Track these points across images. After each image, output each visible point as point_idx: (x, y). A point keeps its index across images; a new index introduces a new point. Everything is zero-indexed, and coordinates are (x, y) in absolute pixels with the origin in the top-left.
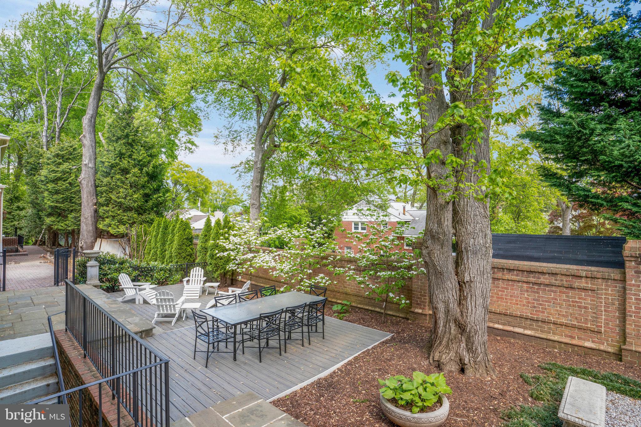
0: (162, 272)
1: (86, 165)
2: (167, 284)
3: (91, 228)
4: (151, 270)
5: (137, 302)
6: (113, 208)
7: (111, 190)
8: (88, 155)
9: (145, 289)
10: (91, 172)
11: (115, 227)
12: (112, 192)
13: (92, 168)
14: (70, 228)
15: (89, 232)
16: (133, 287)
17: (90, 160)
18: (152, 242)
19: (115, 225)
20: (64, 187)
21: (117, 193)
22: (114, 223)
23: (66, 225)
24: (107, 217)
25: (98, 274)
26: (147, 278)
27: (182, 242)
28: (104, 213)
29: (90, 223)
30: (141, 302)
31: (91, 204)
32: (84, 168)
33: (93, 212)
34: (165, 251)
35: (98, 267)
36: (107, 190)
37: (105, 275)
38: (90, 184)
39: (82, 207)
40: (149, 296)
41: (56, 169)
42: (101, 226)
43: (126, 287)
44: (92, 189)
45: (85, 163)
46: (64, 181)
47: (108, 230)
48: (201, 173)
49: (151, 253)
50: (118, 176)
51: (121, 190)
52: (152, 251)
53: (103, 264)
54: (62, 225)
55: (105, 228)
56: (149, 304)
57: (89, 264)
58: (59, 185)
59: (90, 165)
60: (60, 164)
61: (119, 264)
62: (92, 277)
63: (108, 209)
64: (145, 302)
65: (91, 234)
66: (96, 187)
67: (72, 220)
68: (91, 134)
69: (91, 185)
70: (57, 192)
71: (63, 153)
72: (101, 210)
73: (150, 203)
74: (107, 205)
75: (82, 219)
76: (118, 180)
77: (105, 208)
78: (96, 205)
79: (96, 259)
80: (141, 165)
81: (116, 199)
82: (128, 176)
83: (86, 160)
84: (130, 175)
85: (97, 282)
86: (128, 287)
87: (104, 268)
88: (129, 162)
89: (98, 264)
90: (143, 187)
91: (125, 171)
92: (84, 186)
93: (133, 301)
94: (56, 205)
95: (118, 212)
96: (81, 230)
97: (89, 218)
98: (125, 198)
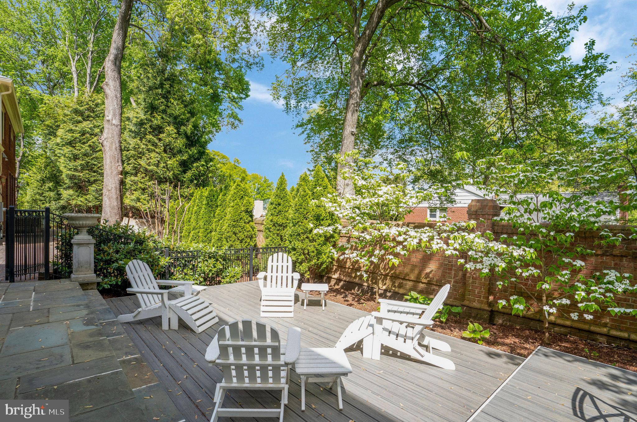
0: (212, 261)
1: (108, 121)
2: (219, 283)
3: (115, 204)
4: (194, 257)
5: (165, 326)
6: (143, 178)
7: (141, 155)
8: (111, 108)
9: (182, 295)
10: (117, 130)
11: (145, 202)
12: (141, 158)
13: (117, 126)
14: (90, 204)
15: (113, 208)
16: (158, 290)
17: (114, 115)
18: (192, 220)
19: (145, 200)
20: (83, 150)
21: (148, 159)
22: (143, 197)
23: (86, 200)
24: (135, 190)
25: (93, 260)
26: (185, 271)
27: (239, 215)
28: (132, 185)
29: (115, 197)
30: (175, 325)
31: (115, 172)
32: (106, 126)
33: (118, 182)
34: (211, 232)
35: (92, 247)
36: (135, 155)
37: (109, 262)
38: (114, 147)
39: (105, 176)
40: (190, 312)
41: (74, 128)
42: (127, 201)
43: (141, 289)
44: (117, 153)
45: (107, 118)
46: (84, 143)
47: (136, 205)
48: (237, 165)
49: (191, 235)
50: (149, 137)
51: (153, 155)
52: (192, 232)
53: (106, 241)
54: (81, 199)
55: (133, 204)
56: (192, 331)
57: (77, 239)
58: (77, 148)
59: (114, 122)
60: (80, 122)
61: (136, 242)
62: (80, 266)
63: (136, 179)
64: (183, 325)
65: (116, 211)
66: (121, 150)
67: (94, 194)
68: (115, 81)
69: (116, 148)
70: (76, 158)
71: (82, 108)
72: (128, 180)
73: (189, 174)
74: (136, 175)
75: (104, 191)
76: (149, 141)
77: (133, 178)
78: (121, 174)
79: (90, 232)
80: (178, 123)
81: (147, 167)
82: (161, 136)
83: (109, 115)
84: (164, 135)
85: (90, 276)
86: (147, 290)
87: (106, 248)
88: (162, 118)
89: (94, 241)
90: (180, 152)
91: (158, 130)
92: (107, 148)
93: (156, 321)
94: (74, 173)
95: (149, 183)
96: (104, 206)
97: (113, 191)
98: (157, 165)
